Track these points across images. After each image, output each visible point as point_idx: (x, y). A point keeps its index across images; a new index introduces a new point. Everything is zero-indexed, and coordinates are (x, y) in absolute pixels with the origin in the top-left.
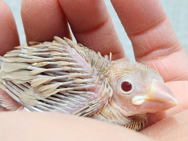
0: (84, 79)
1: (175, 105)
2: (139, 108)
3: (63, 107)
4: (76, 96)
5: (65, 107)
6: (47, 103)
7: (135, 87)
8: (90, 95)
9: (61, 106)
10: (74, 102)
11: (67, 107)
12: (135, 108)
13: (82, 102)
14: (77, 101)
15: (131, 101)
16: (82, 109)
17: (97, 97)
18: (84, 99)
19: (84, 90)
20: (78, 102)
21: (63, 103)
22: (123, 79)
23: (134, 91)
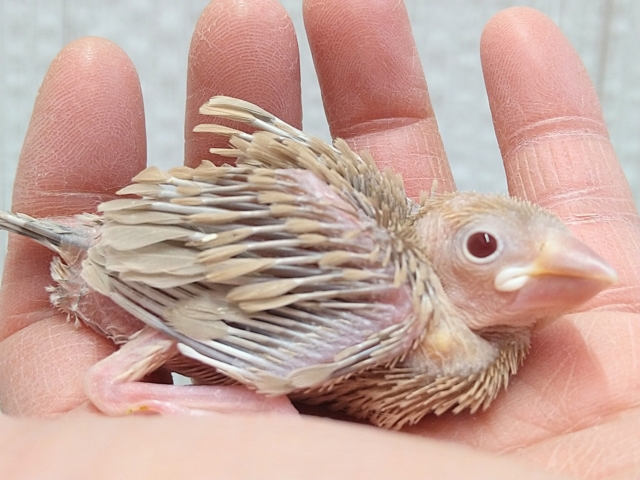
0: (361, 269)
1: (608, 284)
2: (513, 300)
3: (304, 341)
4: (344, 314)
5: (310, 342)
6: (254, 330)
7: (505, 244)
8: (381, 311)
9: (298, 340)
10: (337, 328)
11: (315, 341)
12: (504, 301)
13: (360, 329)
14: (345, 327)
15: (493, 282)
16: (360, 346)
17: (399, 318)
18: (367, 322)
19: (365, 298)
20: (350, 329)
21: (304, 331)
22: (472, 228)
23: (502, 253)
